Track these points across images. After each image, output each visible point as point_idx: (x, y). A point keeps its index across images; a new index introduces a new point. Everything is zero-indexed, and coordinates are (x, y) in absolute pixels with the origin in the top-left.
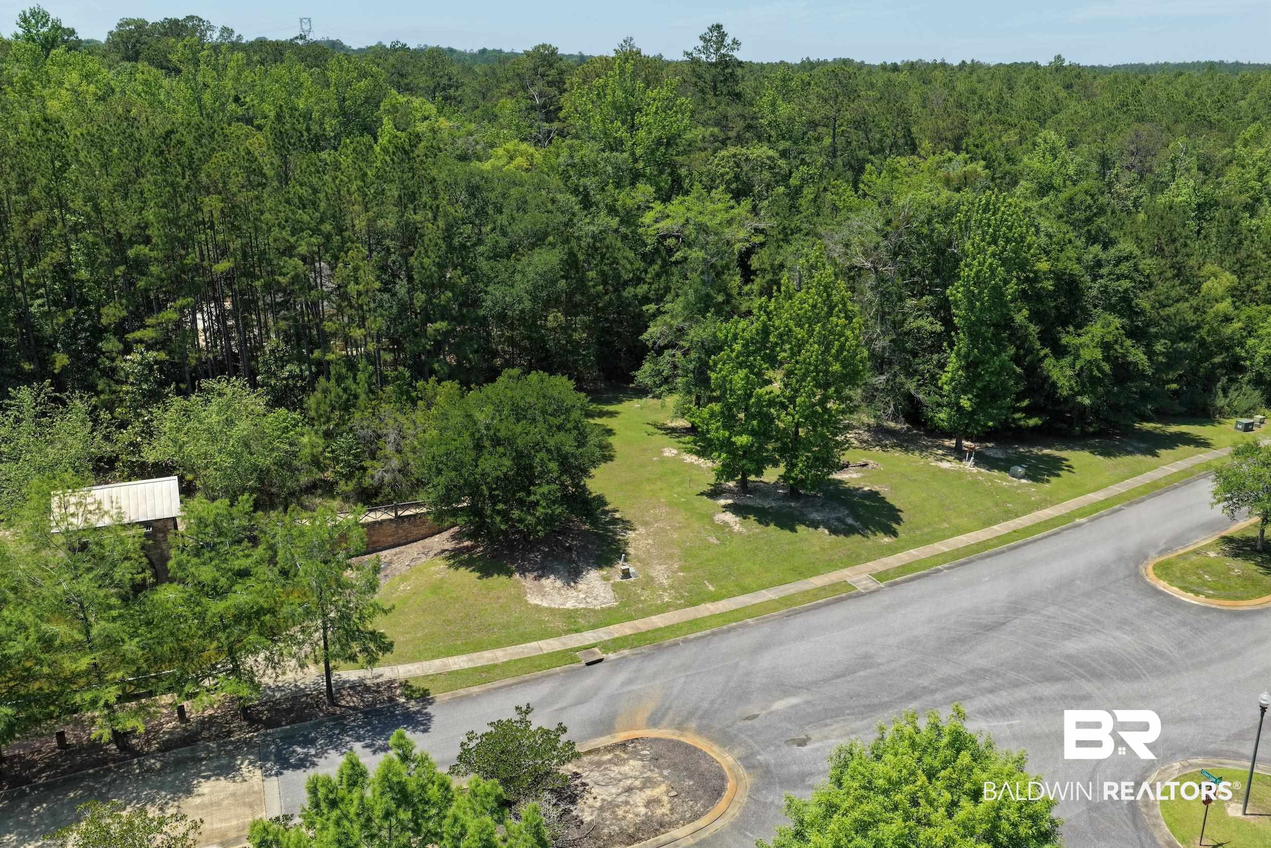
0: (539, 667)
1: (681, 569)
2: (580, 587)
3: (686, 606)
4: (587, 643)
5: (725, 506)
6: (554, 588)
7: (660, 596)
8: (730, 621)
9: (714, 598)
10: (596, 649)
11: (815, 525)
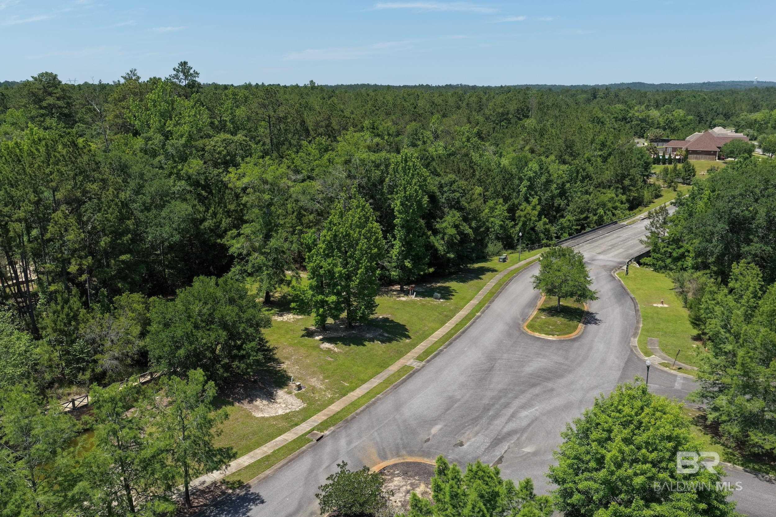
0: (293, 450)
1: (325, 378)
2: (278, 401)
3: (342, 397)
4: (308, 430)
5: (321, 340)
6: (264, 405)
7: (325, 395)
8: (371, 398)
9: (353, 389)
10: (315, 432)
11: (372, 340)
